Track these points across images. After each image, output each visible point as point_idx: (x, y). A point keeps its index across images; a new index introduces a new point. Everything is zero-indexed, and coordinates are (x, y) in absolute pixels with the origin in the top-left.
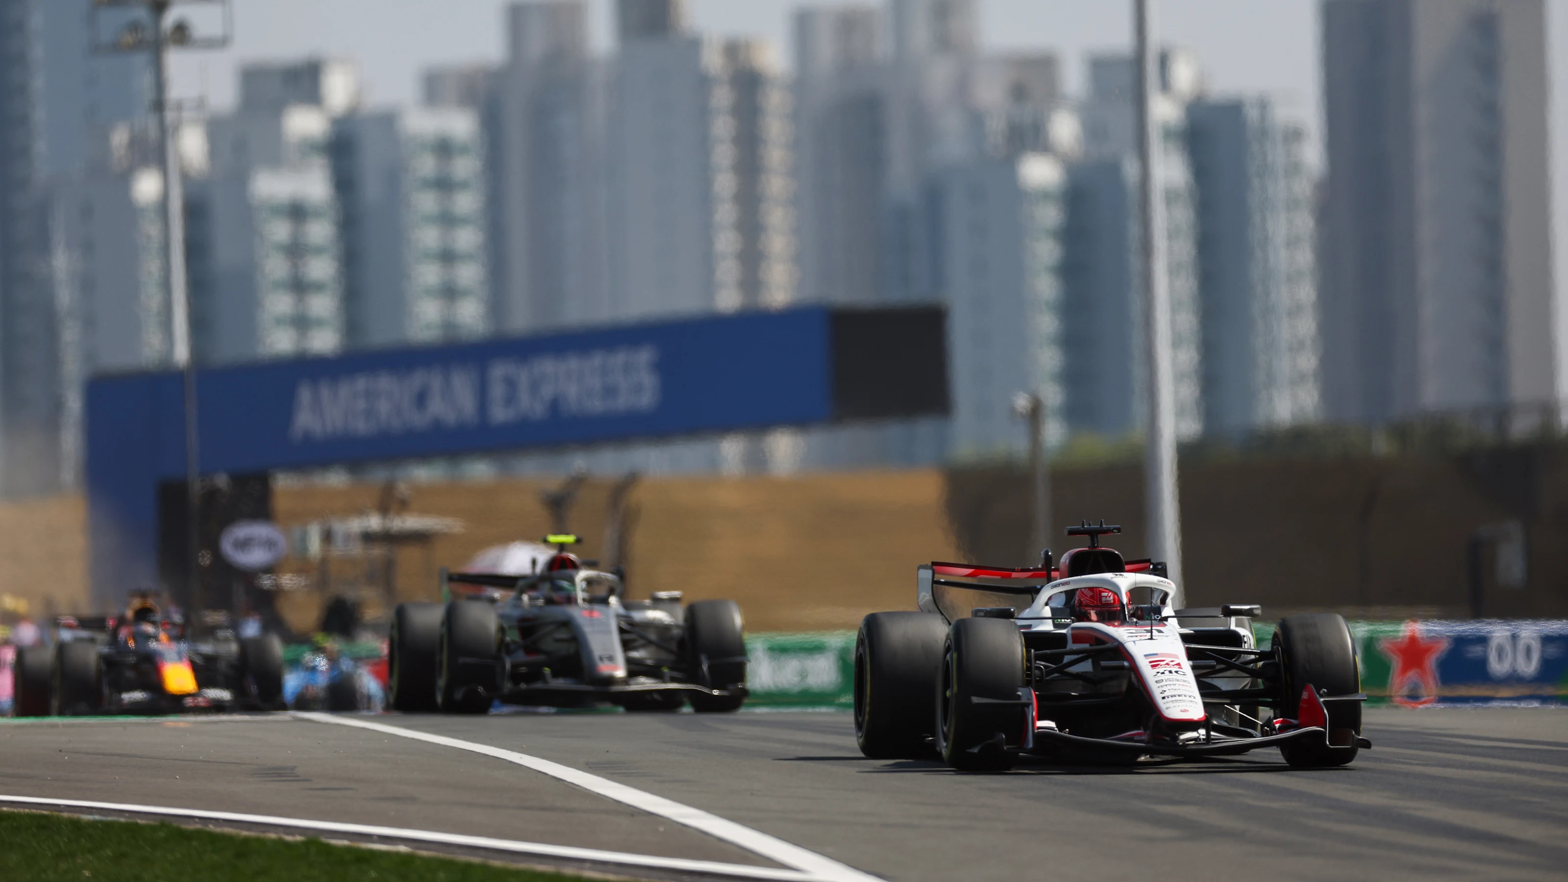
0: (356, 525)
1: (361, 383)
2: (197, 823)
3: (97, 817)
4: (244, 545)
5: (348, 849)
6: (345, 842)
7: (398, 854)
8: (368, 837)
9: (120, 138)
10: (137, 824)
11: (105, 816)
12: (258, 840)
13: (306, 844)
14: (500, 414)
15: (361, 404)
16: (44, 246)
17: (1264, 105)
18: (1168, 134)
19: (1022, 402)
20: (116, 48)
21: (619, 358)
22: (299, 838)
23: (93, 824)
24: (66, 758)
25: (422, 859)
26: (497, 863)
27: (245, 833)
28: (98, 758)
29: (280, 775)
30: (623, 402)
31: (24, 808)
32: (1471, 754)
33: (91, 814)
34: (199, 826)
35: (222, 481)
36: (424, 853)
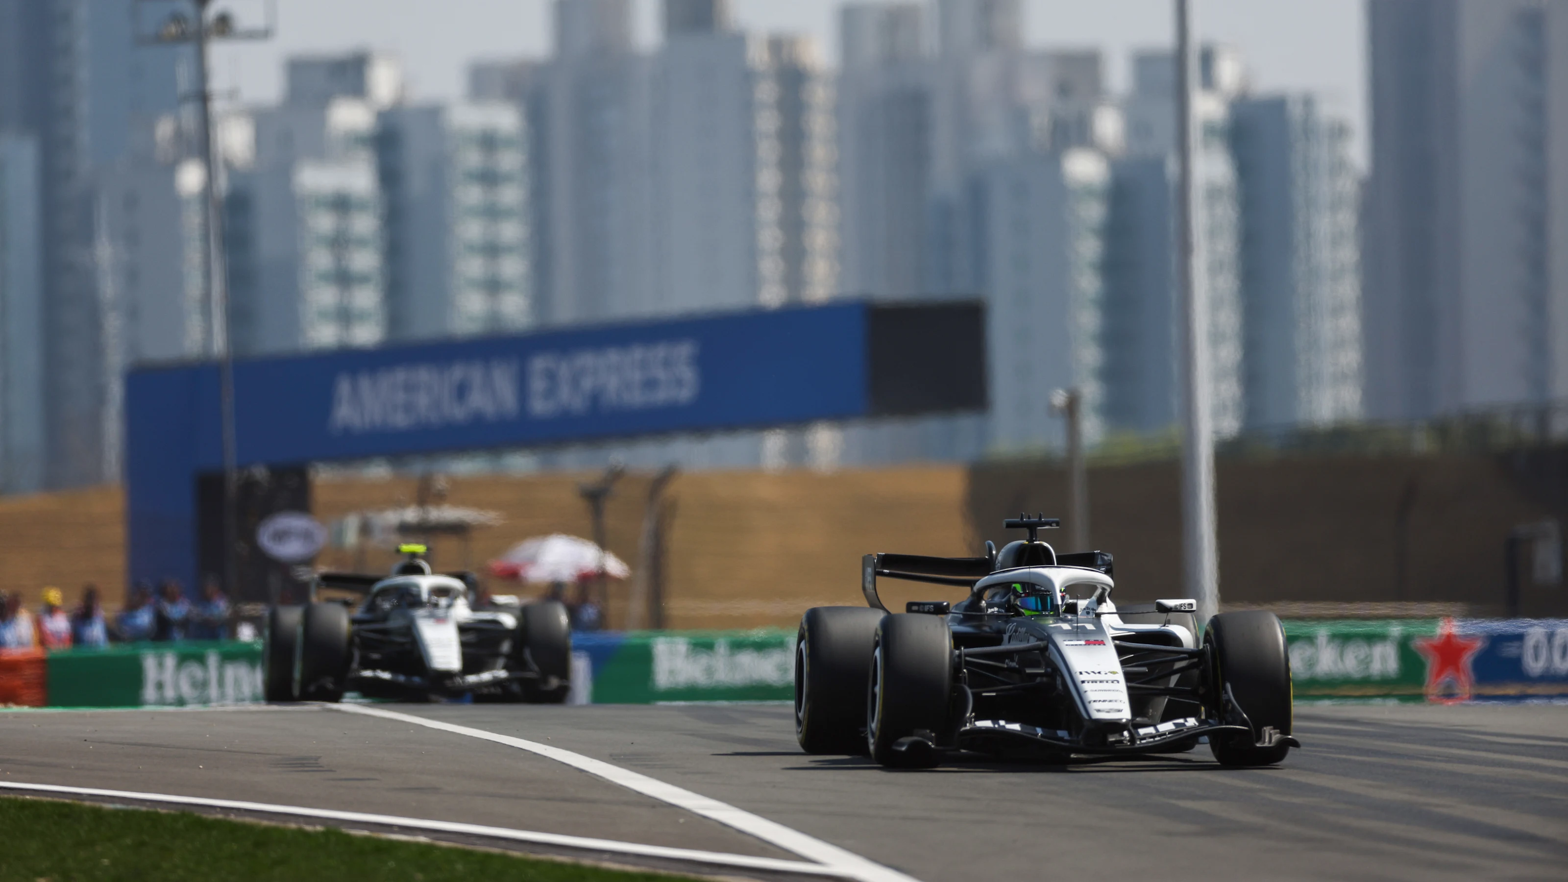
0: (392, 517)
1: (400, 375)
2: (217, 813)
3: (119, 806)
4: (281, 536)
5: (367, 839)
6: (366, 833)
7: (418, 844)
8: (389, 827)
9: (164, 129)
10: (157, 813)
11: (128, 804)
12: (276, 829)
13: (326, 834)
14: (539, 406)
15: (401, 397)
16: (88, 237)
17: (1308, 102)
18: (1210, 130)
19: (1059, 398)
20: (159, 39)
21: (660, 351)
22: (319, 828)
23: (115, 813)
24: (91, 747)
25: (440, 849)
26: (516, 854)
27: (265, 823)
28: (123, 748)
29: (303, 765)
30: (661, 396)
31: (47, 796)
32: (1495, 752)
33: (113, 802)
34: (220, 816)
35: (260, 473)
36: (444, 844)
